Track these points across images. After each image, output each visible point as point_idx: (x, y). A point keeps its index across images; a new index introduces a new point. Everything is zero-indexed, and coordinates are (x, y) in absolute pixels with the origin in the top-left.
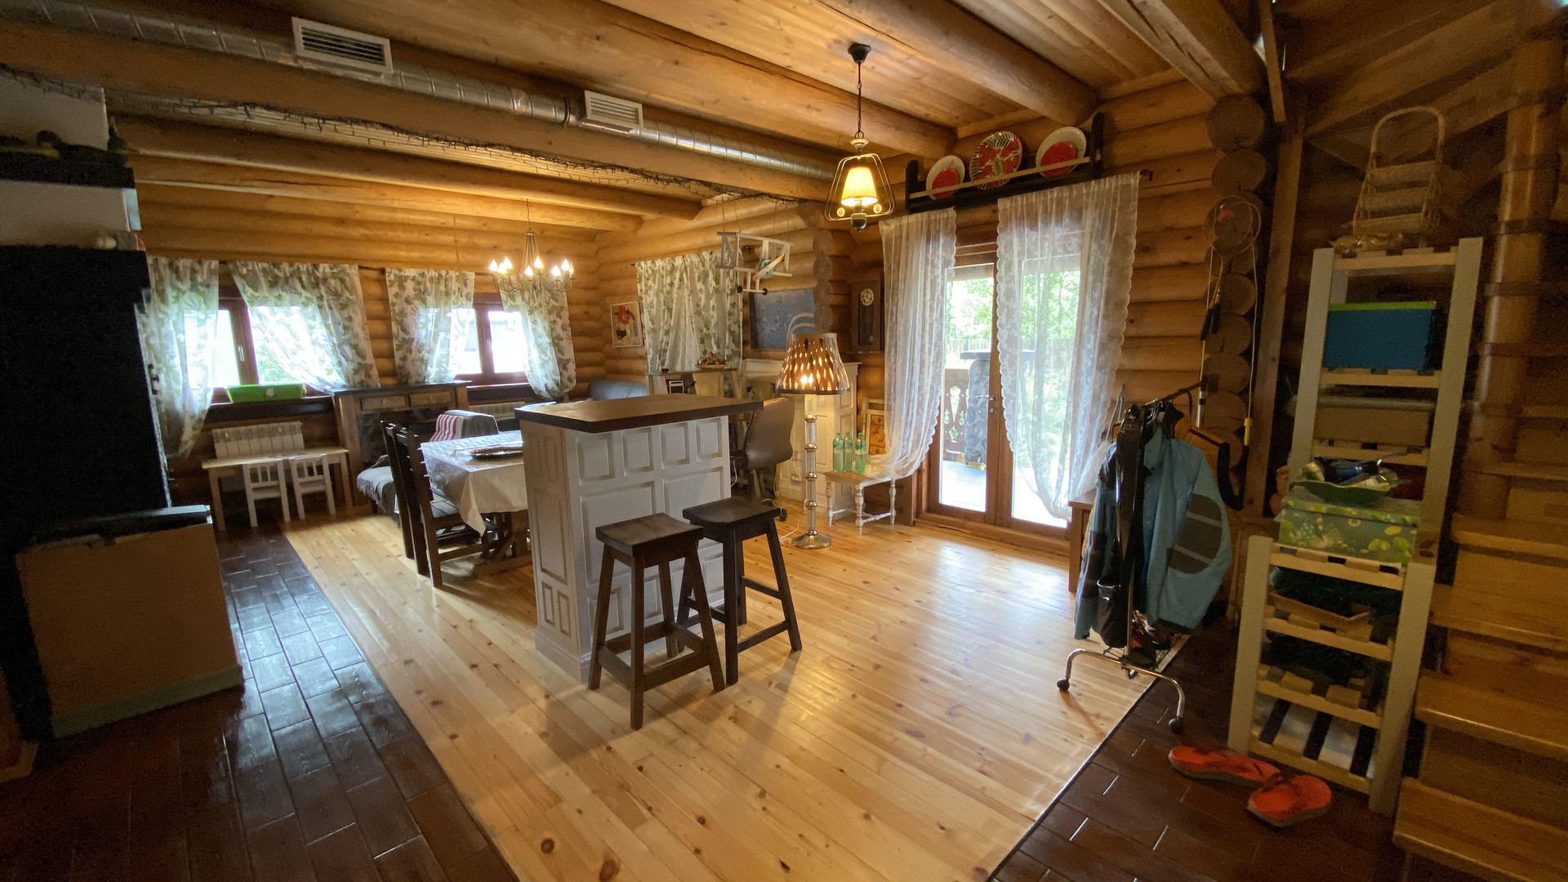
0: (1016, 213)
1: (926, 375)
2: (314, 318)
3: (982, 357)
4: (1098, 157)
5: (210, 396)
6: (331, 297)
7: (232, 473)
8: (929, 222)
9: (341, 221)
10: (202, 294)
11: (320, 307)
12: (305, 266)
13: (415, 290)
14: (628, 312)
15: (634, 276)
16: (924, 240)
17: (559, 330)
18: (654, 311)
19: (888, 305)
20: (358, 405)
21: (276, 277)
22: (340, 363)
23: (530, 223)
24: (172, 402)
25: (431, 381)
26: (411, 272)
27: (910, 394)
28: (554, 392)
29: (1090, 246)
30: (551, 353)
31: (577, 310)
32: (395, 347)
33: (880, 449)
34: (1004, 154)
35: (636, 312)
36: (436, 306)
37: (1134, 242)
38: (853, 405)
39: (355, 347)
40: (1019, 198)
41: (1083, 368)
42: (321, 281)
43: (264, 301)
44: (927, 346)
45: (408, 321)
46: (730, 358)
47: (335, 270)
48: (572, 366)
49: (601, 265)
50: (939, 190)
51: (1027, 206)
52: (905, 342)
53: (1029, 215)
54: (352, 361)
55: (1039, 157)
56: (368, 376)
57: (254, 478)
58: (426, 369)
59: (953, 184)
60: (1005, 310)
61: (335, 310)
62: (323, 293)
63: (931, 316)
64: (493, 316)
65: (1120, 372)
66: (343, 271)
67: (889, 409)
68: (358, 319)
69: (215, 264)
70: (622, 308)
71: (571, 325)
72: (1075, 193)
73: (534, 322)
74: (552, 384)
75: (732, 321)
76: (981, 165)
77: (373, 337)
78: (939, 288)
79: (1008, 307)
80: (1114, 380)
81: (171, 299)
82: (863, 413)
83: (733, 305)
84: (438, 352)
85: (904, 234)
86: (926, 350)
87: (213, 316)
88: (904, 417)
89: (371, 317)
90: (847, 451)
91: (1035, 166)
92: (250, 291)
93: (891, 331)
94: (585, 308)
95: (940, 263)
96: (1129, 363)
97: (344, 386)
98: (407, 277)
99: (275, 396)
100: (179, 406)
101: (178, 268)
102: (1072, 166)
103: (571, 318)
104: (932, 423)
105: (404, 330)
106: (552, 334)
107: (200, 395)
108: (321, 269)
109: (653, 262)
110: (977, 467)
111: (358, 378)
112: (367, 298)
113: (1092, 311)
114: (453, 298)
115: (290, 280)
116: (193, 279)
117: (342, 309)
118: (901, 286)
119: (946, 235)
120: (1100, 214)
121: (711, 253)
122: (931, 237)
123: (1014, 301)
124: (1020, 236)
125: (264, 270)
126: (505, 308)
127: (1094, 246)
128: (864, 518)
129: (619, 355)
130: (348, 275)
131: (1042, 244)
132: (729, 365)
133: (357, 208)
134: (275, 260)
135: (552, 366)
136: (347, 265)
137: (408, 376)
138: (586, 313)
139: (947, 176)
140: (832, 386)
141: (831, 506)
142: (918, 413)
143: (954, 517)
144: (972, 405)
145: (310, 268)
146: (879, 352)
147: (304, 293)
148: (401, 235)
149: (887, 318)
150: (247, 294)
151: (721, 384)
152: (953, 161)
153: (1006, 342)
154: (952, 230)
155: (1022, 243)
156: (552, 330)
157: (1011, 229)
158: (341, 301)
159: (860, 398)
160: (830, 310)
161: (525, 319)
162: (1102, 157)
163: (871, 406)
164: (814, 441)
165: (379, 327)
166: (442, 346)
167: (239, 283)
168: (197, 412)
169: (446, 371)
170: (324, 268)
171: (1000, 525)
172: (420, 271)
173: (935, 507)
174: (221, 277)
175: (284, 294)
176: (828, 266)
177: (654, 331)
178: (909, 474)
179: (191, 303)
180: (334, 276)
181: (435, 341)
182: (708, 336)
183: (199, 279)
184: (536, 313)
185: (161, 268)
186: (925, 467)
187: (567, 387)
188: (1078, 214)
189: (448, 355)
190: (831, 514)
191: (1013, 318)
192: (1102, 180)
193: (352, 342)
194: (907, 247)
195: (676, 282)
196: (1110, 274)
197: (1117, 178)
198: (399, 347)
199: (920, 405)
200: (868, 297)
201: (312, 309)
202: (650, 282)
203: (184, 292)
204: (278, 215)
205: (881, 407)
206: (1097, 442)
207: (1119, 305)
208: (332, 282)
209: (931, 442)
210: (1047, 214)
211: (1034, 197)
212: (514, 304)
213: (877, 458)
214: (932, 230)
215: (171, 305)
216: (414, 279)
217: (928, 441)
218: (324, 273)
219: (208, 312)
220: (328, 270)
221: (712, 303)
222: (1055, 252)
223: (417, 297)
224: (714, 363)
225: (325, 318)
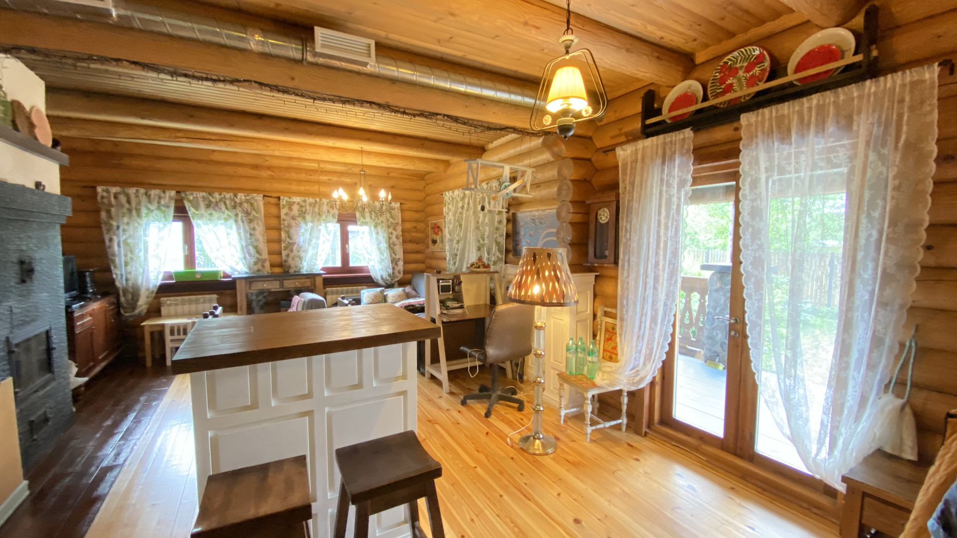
0: (763, 127)
1: (660, 291)
2: (231, 228)
3: (721, 271)
4: (875, 53)
5: (161, 276)
6: (244, 215)
7: (159, 329)
8: (665, 143)
9: (256, 167)
10: (163, 212)
11: (236, 221)
12: (229, 195)
13: (299, 211)
14: (438, 227)
15: (441, 202)
16: (659, 161)
17: (394, 239)
18: (451, 226)
19: (623, 223)
20: (248, 286)
21: (210, 202)
22: (245, 258)
23: (362, 165)
24: (136, 280)
25: (304, 271)
26: (297, 199)
27: (643, 308)
28: (387, 280)
29: (866, 156)
30: (387, 255)
31: (408, 225)
32: (283, 248)
33: (613, 356)
34: (747, 70)
35: (443, 227)
36: (312, 222)
37: (934, 150)
38: (589, 311)
39: (256, 247)
40: (766, 111)
41: (857, 302)
42: (238, 205)
43: (201, 217)
44: (661, 263)
45: (292, 231)
46: (495, 263)
47: (248, 198)
48: (401, 263)
49: (427, 195)
50: (674, 113)
51: (777, 117)
52: (639, 257)
53: (779, 127)
54: (253, 257)
55: (792, 65)
56: (263, 266)
57: (172, 333)
58: (301, 263)
59: (691, 105)
60: (750, 230)
61: (245, 222)
62: (238, 212)
63: (666, 234)
64: (351, 228)
65: (913, 310)
66: (253, 198)
67: (622, 319)
68: (260, 229)
69: (173, 193)
70: (435, 224)
71: (403, 236)
72: (842, 97)
73: (377, 233)
74: (385, 276)
75: (498, 235)
76: (721, 85)
77: (269, 241)
78: (674, 207)
79: (753, 226)
80: (904, 321)
81: (144, 215)
82: (598, 319)
83: (500, 222)
84: (310, 252)
85: (640, 156)
86: (661, 267)
87: (169, 226)
88: (636, 329)
89: (268, 228)
90: (580, 355)
91: (787, 75)
92: (193, 210)
93: (626, 244)
94: (414, 224)
95: (675, 183)
96: (926, 301)
97: (246, 273)
98: (294, 202)
99: (201, 278)
100: (140, 281)
101: (150, 195)
102: (838, 68)
103: (403, 231)
104: (665, 339)
105: (289, 237)
106: (389, 241)
107: (154, 276)
108: (239, 197)
109: (453, 192)
110: (716, 366)
111: (256, 268)
112: (267, 216)
113: (869, 233)
114: (324, 217)
115: (219, 204)
116: (159, 203)
117: (250, 223)
118: (635, 205)
119: (682, 155)
120: (880, 117)
121: (488, 184)
122: (666, 158)
123: (761, 219)
124: (769, 150)
125: (203, 197)
126: (359, 223)
127: (872, 156)
128: (593, 423)
129: (433, 257)
130: (256, 201)
131: (797, 157)
132: (492, 269)
133: (267, 158)
134: (210, 191)
135: (388, 262)
136: (255, 195)
137: (290, 267)
138: (414, 227)
139: (685, 99)
140: (557, 298)
141: (563, 406)
142: (651, 328)
143: (688, 435)
144: (711, 310)
145: (232, 197)
146: (613, 266)
147: (227, 212)
148: (294, 175)
149: (622, 234)
150: (191, 211)
151: (488, 284)
152: (690, 87)
153: (752, 263)
154: (688, 151)
155: (771, 159)
156: (390, 238)
157: (757, 144)
158: (249, 218)
159: (596, 304)
160: (569, 226)
161: (371, 232)
162: (880, 52)
163: (606, 314)
164: (542, 347)
165: (274, 234)
166: (314, 248)
167: (187, 205)
168: (151, 286)
169: (315, 264)
170: (241, 196)
171: (741, 457)
172: (303, 198)
173: (667, 420)
174: (177, 201)
175: (214, 212)
176: (569, 189)
177: (451, 240)
178: (640, 387)
179: (156, 217)
180: (247, 201)
181: (309, 244)
182: (483, 245)
183: (163, 202)
184: (379, 227)
185: (140, 195)
186: (658, 379)
187: (397, 277)
188: (847, 121)
189: (317, 254)
190: (563, 413)
191: (760, 239)
192: (882, 79)
193: (255, 244)
194: (642, 169)
195: (466, 206)
196: (897, 188)
197: (904, 73)
198: (286, 248)
199: (654, 320)
200: (604, 216)
201: (231, 222)
202: (450, 206)
203: (152, 211)
204: (218, 163)
205: (614, 317)
206: (877, 394)
207: (912, 227)
208: (245, 205)
209: (664, 357)
210: (804, 125)
211: (785, 108)
212: (364, 221)
213: (608, 366)
214: (668, 152)
215: (143, 218)
216: (298, 204)
217: (660, 357)
218: (241, 199)
219: (166, 223)
220: (243, 198)
221: (486, 220)
222: (814, 167)
223: (299, 216)
224: (479, 267)
225: (238, 229)
